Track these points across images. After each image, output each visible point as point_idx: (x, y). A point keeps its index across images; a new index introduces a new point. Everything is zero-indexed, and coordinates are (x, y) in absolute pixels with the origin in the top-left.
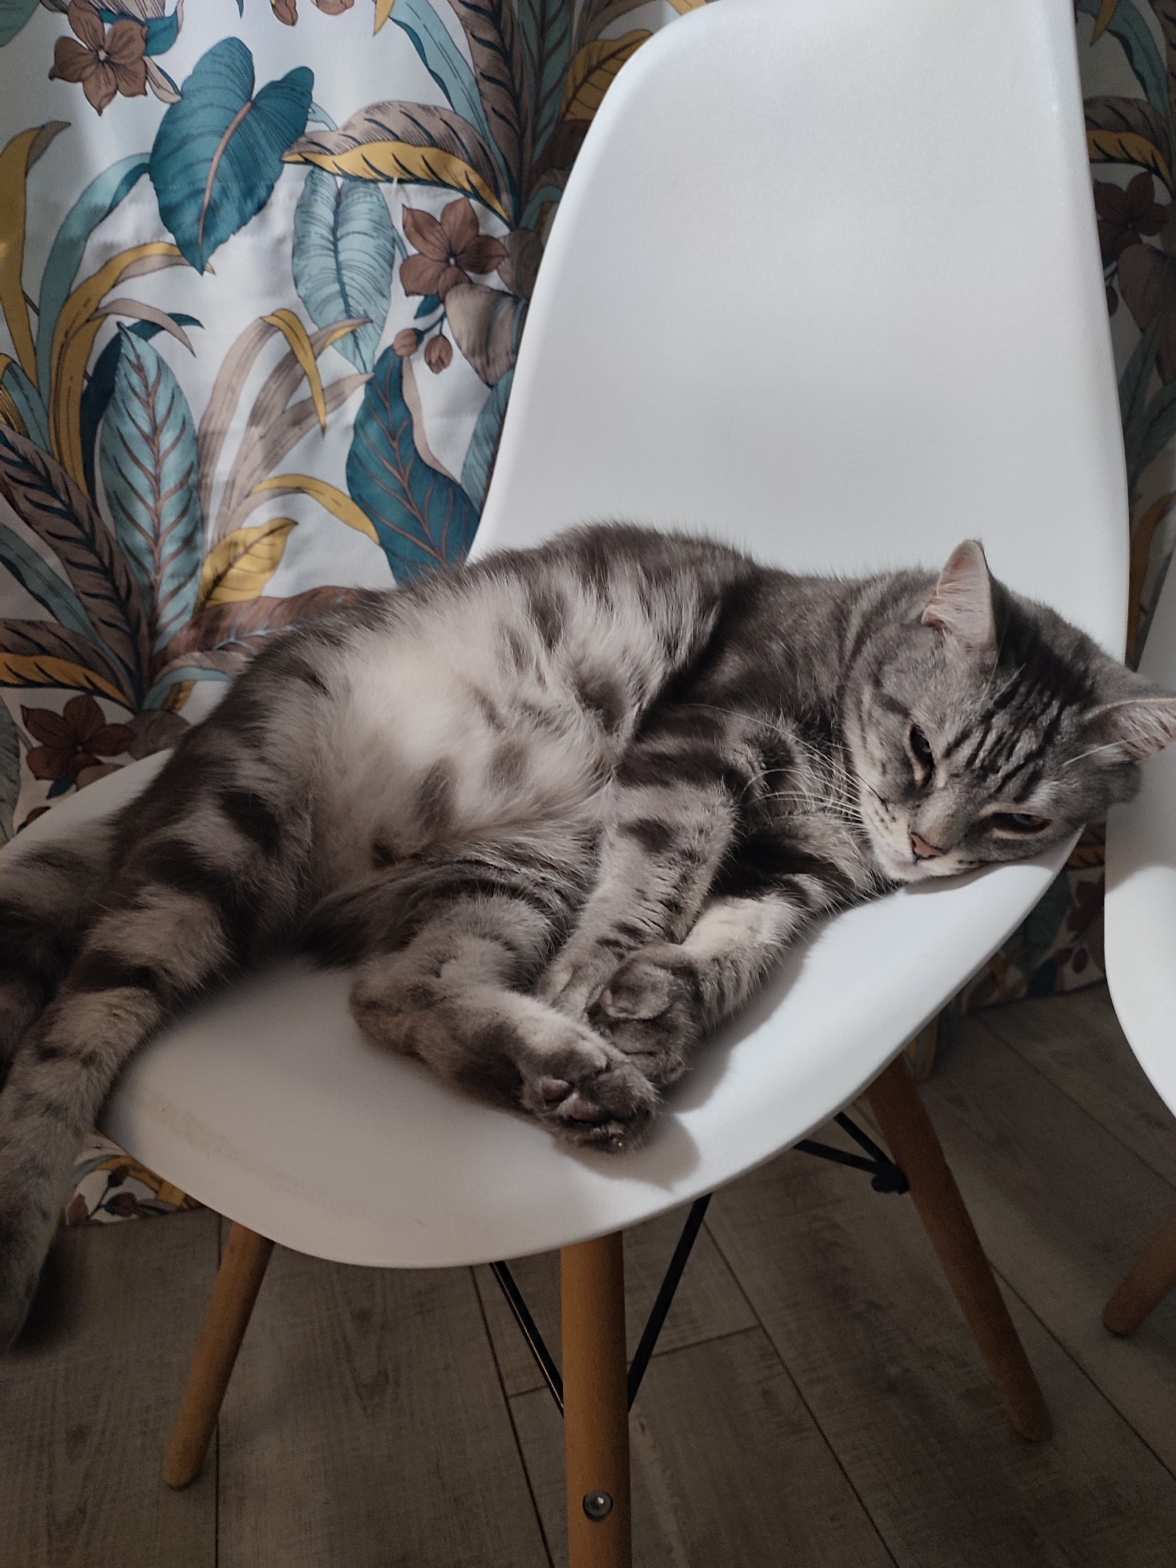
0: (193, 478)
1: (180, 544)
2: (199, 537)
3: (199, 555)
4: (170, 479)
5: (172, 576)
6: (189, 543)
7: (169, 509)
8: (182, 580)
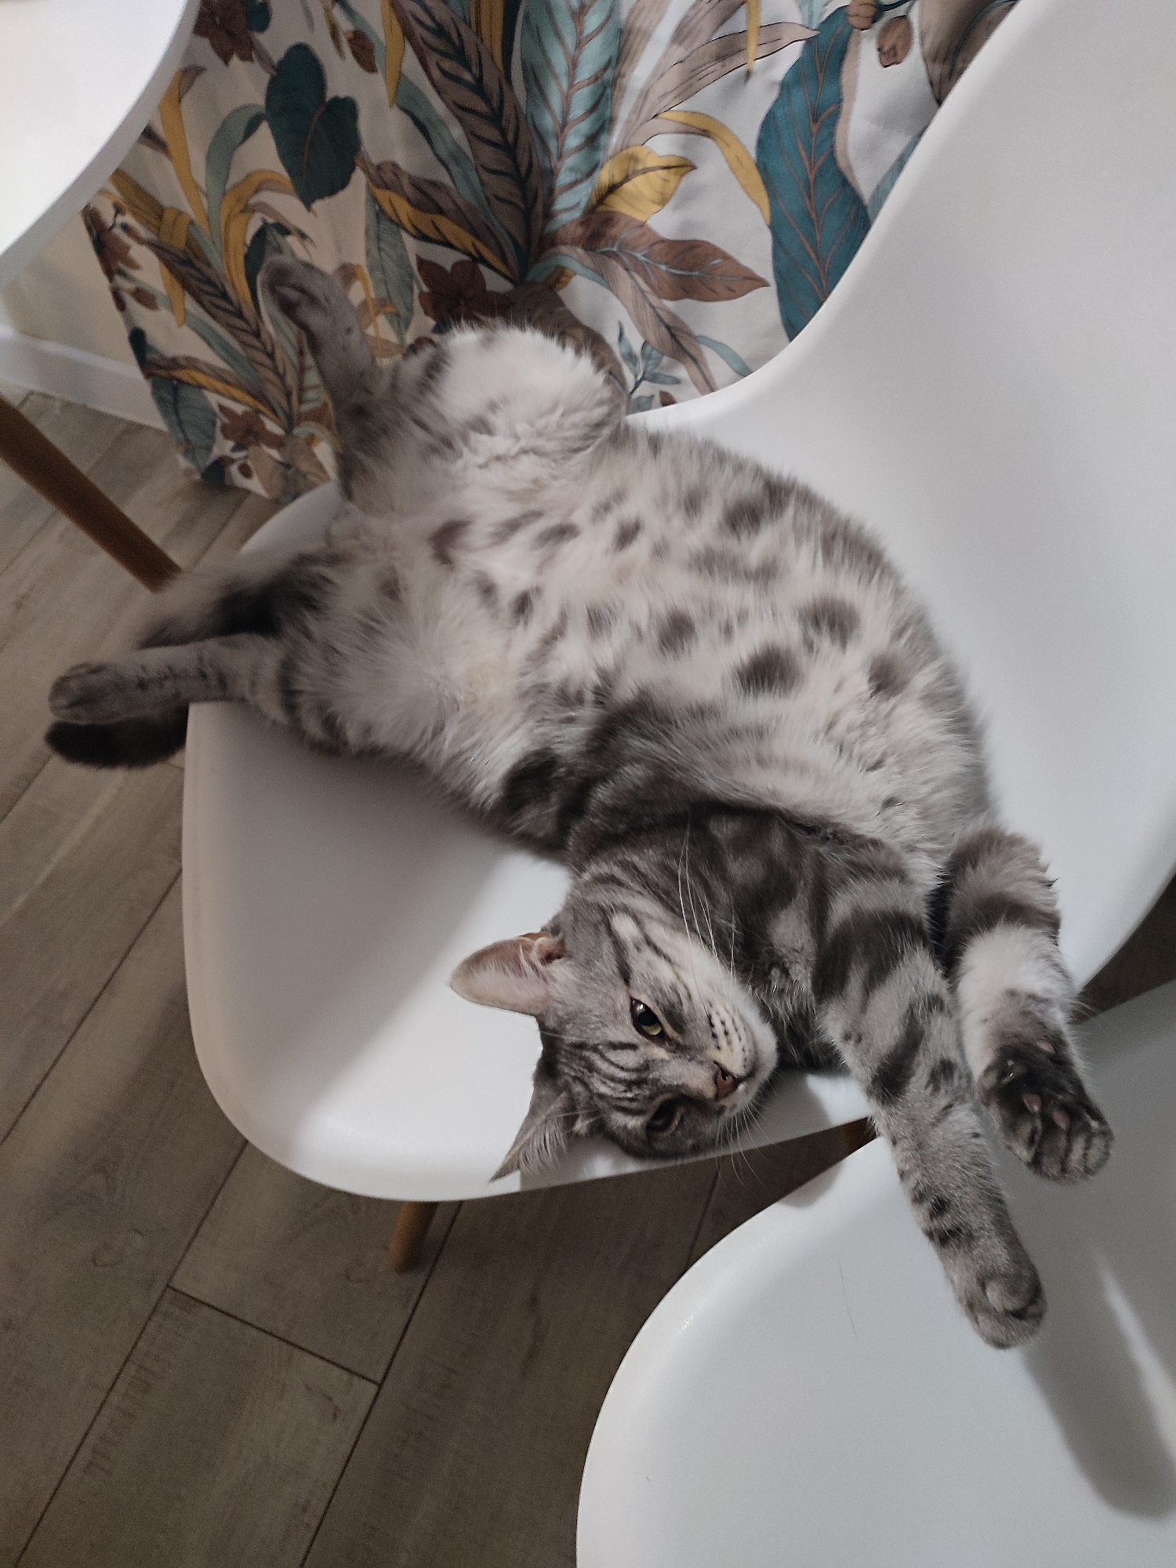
0: (609, 75)
1: (583, 140)
2: (603, 139)
3: (601, 155)
4: (587, 69)
5: (571, 169)
6: (592, 141)
7: (581, 101)
8: (579, 176)
